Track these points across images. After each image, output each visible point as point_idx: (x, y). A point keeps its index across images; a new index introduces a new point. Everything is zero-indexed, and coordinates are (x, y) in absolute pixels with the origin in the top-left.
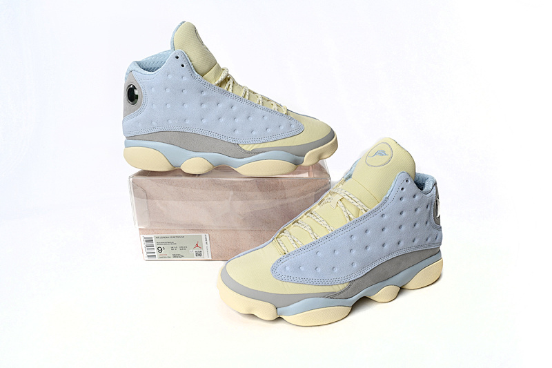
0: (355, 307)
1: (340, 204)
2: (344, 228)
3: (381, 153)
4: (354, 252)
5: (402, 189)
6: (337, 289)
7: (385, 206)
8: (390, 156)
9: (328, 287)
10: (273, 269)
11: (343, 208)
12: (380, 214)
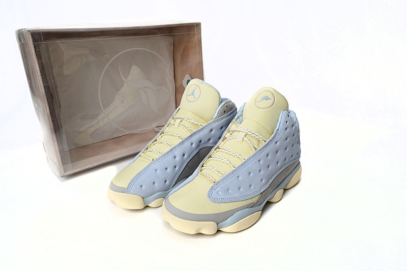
0: (264, 210)
1: (245, 138)
2: (254, 156)
3: (267, 98)
4: (262, 172)
5: (286, 122)
6: (255, 200)
7: (277, 136)
8: (273, 99)
9: (249, 200)
10: (210, 195)
11: (249, 142)
12: (274, 142)
